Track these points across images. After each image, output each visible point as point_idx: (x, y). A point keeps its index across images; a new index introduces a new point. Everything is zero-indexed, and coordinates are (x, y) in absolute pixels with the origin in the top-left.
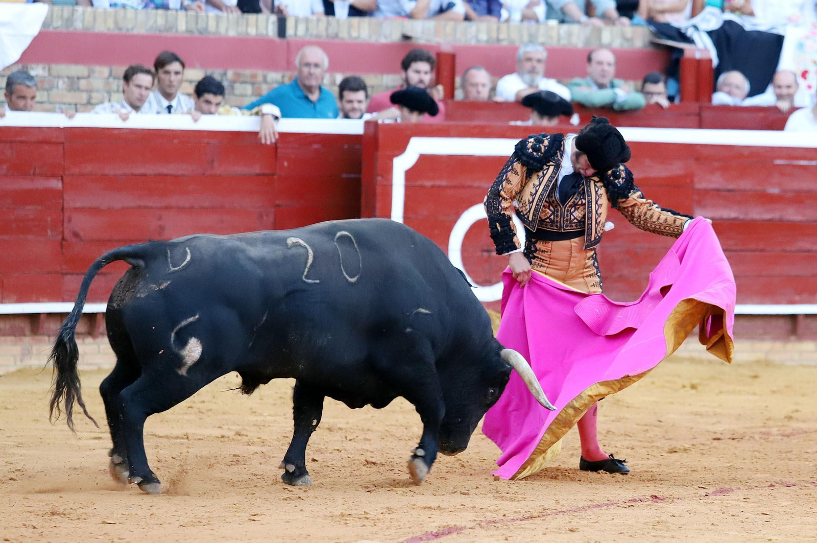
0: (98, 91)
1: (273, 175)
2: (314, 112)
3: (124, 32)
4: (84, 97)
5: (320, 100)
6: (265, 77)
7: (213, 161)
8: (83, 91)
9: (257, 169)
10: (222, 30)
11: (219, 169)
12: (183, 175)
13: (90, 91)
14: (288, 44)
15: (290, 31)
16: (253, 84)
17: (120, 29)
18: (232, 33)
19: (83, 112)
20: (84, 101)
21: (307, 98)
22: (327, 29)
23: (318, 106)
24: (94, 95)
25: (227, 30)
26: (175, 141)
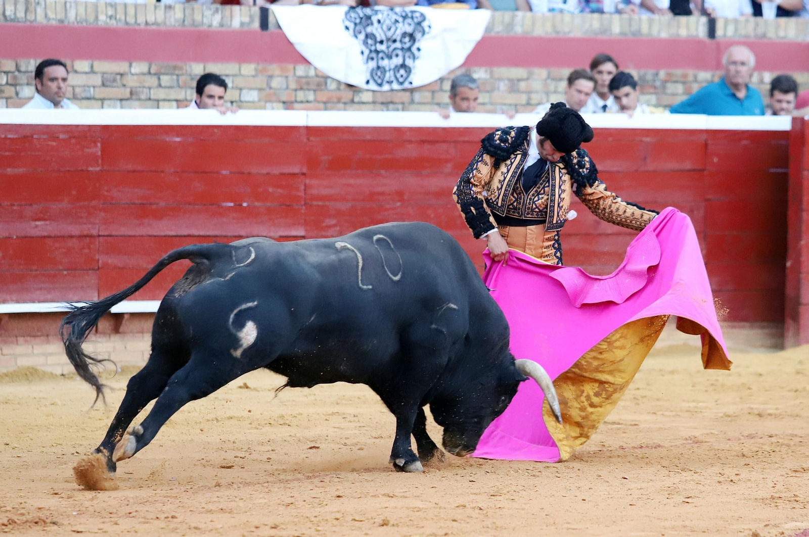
0: (537, 92)
1: (703, 170)
2: (742, 108)
3: (561, 35)
4: (523, 99)
5: (747, 97)
6: (695, 77)
7: (645, 158)
8: (523, 92)
9: (687, 165)
10: (655, 32)
11: (651, 166)
12: (618, 172)
13: (529, 92)
14: (718, 44)
15: (719, 32)
16: (684, 83)
17: (557, 32)
18: (664, 35)
19: (523, 112)
20: (524, 102)
21: (734, 95)
22: (755, 29)
23: (746, 103)
24: (534, 96)
25: (659, 32)
26: (610, 139)
